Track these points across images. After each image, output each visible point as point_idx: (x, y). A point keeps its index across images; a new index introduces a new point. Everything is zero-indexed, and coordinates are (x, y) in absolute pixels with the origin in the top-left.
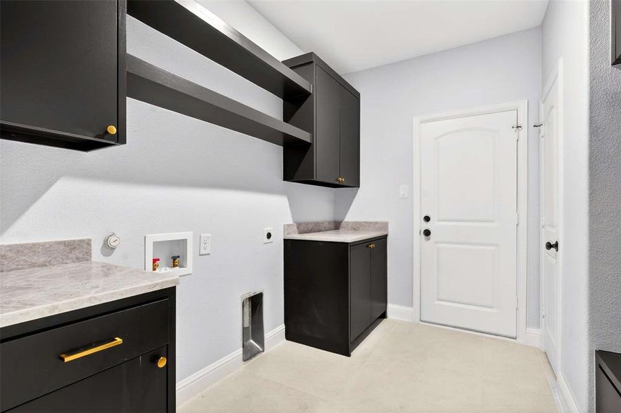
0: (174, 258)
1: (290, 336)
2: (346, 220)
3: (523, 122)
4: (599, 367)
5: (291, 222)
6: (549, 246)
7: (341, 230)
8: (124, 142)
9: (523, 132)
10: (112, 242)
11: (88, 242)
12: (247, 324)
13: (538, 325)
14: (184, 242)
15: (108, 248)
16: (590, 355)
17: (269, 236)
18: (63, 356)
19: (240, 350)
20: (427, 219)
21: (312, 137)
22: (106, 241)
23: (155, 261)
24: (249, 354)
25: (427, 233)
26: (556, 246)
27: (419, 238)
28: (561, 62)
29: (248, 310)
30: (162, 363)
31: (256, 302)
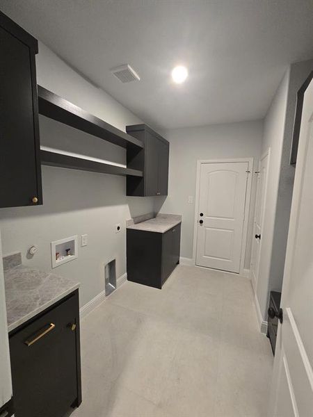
0: (67, 251)
1: (129, 278)
2: (160, 212)
3: (250, 170)
4: (271, 299)
5: (130, 219)
6: (257, 237)
7: (157, 218)
8: (42, 204)
9: (250, 175)
10: (32, 251)
11: (19, 255)
12: (108, 276)
13: (249, 268)
14: (73, 242)
15: (30, 255)
16: (268, 293)
17: (119, 228)
18: (26, 342)
19: (104, 291)
20: (202, 215)
21: (143, 173)
22: (29, 252)
23: (57, 254)
24: (109, 291)
25: (201, 222)
26: (259, 237)
27: (197, 224)
28: (270, 149)
29: (107, 269)
30: (74, 327)
31: (112, 265)
